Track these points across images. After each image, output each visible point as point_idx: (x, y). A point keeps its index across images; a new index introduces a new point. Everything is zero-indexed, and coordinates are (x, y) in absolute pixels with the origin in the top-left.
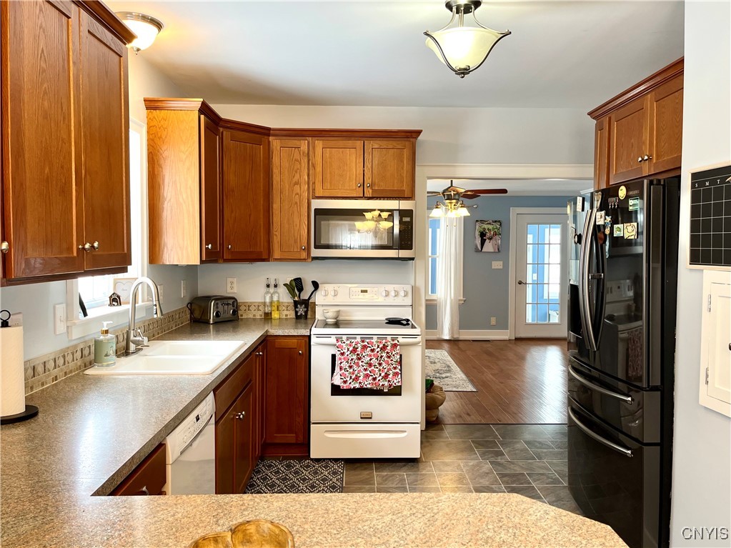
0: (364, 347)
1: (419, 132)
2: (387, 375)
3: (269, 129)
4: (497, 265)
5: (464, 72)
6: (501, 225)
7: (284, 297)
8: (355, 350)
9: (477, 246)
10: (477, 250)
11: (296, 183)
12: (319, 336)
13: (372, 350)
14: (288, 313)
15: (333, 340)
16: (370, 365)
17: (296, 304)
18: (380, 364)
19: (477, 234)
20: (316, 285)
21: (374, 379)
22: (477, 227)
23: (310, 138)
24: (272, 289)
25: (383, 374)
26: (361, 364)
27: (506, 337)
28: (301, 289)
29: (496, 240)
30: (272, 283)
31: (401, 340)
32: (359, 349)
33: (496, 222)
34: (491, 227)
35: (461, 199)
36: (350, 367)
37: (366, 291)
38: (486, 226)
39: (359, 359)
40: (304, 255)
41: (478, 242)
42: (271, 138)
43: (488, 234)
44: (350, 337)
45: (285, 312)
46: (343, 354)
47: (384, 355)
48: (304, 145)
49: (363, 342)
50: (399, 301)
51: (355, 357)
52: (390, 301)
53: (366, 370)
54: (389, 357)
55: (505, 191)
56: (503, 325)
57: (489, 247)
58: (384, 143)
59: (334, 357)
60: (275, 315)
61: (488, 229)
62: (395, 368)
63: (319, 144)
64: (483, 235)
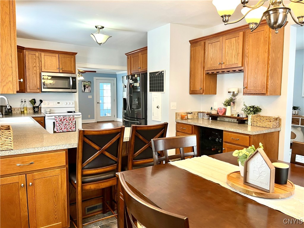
0: (64, 119)
1: (76, 53)
2: (71, 128)
3: (24, 47)
4: (90, 97)
5: (100, 44)
6: (91, 83)
7: (29, 106)
8: (61, 120)
9: (83, 90)
10: (83, 92)
11: (34, 67)
12: (48, 116)
13: (67, 120)
14: (30, 111)
15: (53, 117)
16: (66, 125)
17: (34, 108)
18: (69, 125)
19: (83, 86)
20: (41, 101)
21: (67, 129)
22: (83, 83)
23: (39, 52)
24: (23, 103)
25: (70, 128)
26: (63, 124)
27: (94, 122)
28: (35, 103)
29: (89, 88)
30: (24, 101)
31: (75, 116)
32: (62, 120)
33: (89, 82)
34: (87, 83)
35: (80, 73)
36: (59, 126)
37: (59, 103)
38: (86, 83)
39: (62, 123)
40: (38, 91)
41: (83, 88)
42: (24, 51)
43: (86, 86)
44: (59, 116)
45: (29, 111)
46: (57, 122)
47: (70, 122)
48: (37, 54)
49: (64, 118)
50: (71, 106)
51: (61, 122)
52: (67, 106)
53: (64, 126)
54: (72, 122)
55: (95, 72)
56: (93, 117)
57: (87, 90)
58: (66, 56)
59: (54, 123)
60: (25, 112)
61: (86, 84)
62: (74, 126)
63: (43, 54)
64: (84, 86)
